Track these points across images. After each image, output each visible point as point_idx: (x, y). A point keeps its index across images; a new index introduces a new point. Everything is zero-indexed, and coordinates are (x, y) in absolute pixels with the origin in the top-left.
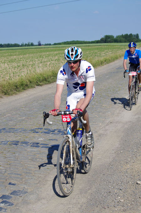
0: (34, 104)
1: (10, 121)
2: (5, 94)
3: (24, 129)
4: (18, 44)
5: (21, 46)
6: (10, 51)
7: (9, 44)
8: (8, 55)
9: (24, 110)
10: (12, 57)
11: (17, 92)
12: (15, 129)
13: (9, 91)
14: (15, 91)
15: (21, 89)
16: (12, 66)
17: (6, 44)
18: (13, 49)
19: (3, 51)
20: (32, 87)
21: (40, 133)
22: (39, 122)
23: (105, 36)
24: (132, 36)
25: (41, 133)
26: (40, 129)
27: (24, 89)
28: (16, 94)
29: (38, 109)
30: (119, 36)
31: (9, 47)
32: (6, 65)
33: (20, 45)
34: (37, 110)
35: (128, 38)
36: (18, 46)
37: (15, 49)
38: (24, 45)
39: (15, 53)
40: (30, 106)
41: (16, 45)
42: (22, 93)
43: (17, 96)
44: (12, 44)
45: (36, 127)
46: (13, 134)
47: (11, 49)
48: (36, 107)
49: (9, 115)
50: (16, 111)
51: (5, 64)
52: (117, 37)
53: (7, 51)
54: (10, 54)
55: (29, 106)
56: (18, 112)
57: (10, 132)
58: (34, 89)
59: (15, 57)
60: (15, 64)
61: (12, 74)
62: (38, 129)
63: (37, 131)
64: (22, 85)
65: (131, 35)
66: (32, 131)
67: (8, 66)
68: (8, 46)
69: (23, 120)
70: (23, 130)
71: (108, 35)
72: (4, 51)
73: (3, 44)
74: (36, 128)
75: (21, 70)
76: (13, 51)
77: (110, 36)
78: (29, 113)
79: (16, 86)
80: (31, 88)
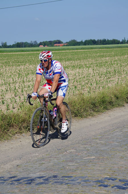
0: (115, 134)
1: (70, 161)
2: (76, 116)
3: (87, 178)
4: (118, 40)
5: (122, 43)
6: (105, 49)
7: (105, 40)
8: (99, 56)
9: (97, 143)
10: (103, 59)
11: (95, 113)
12: (72, 178)
13: (82, 111)
14: (92, 112)
15: (102, 108)
16: (98, 72)
17: (100, 40)
18: (108, 48)
19: (94, 50)
20: (118, 105)
21: (110, 187)
22: (115, 166)
25: (112, 187)
26: (113, 180)
27: (106, 108)
28: (93, 116)
29: (119, 142)
31: (105, 44)
32: (91, 70)
33: (121, 41)
34: (117, 144)
36: (118, 44)
37: (111, 48)
38: (126, 41)
39: (110, 53)
40: (109, 137)
41: (114, 42)
42: (103, 114)
43: (94, 119)
44: (110, 40)
45: (106, 176)
46: (66, 186)
47: (106, 48)
48: (117, 138)
49: (72, 151)
50: (85, 145)
51: (90, 68)
53: (101, 50)
54: (102, 54)
55: (107, 137)
56: (88, 146)
57: (62, 183)
58: (123, 108)
59: (107, 58)
60: (103, 70)
61: (95, 84)
62: (109, 179)
63: (106, 183)
64: (103, 102)
66: (97, 184)
67: (92, 72)
68: (104, 42)
69: (90, 161)
70: (84, 181)
72: (96, 50)
73: (96, 40)
74: (106, 178)
75: (109, 78)
76: (109, 49)
78: (102, 149)
79: (94, 104)
80: (117, 107)
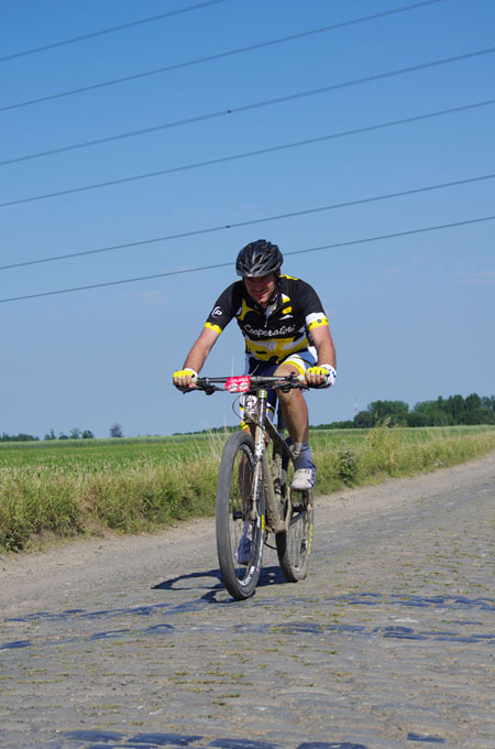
11: (153, 525)
14: (146, 521)
15: (168, 512)
23: (373, 404)
24: (477, 407)
27: (177, 516)
30: (425, 404)
35: (464, 413)
52: (421, 408)
65: (474, 398)
71: (383, 401)
77: (390, 402)
